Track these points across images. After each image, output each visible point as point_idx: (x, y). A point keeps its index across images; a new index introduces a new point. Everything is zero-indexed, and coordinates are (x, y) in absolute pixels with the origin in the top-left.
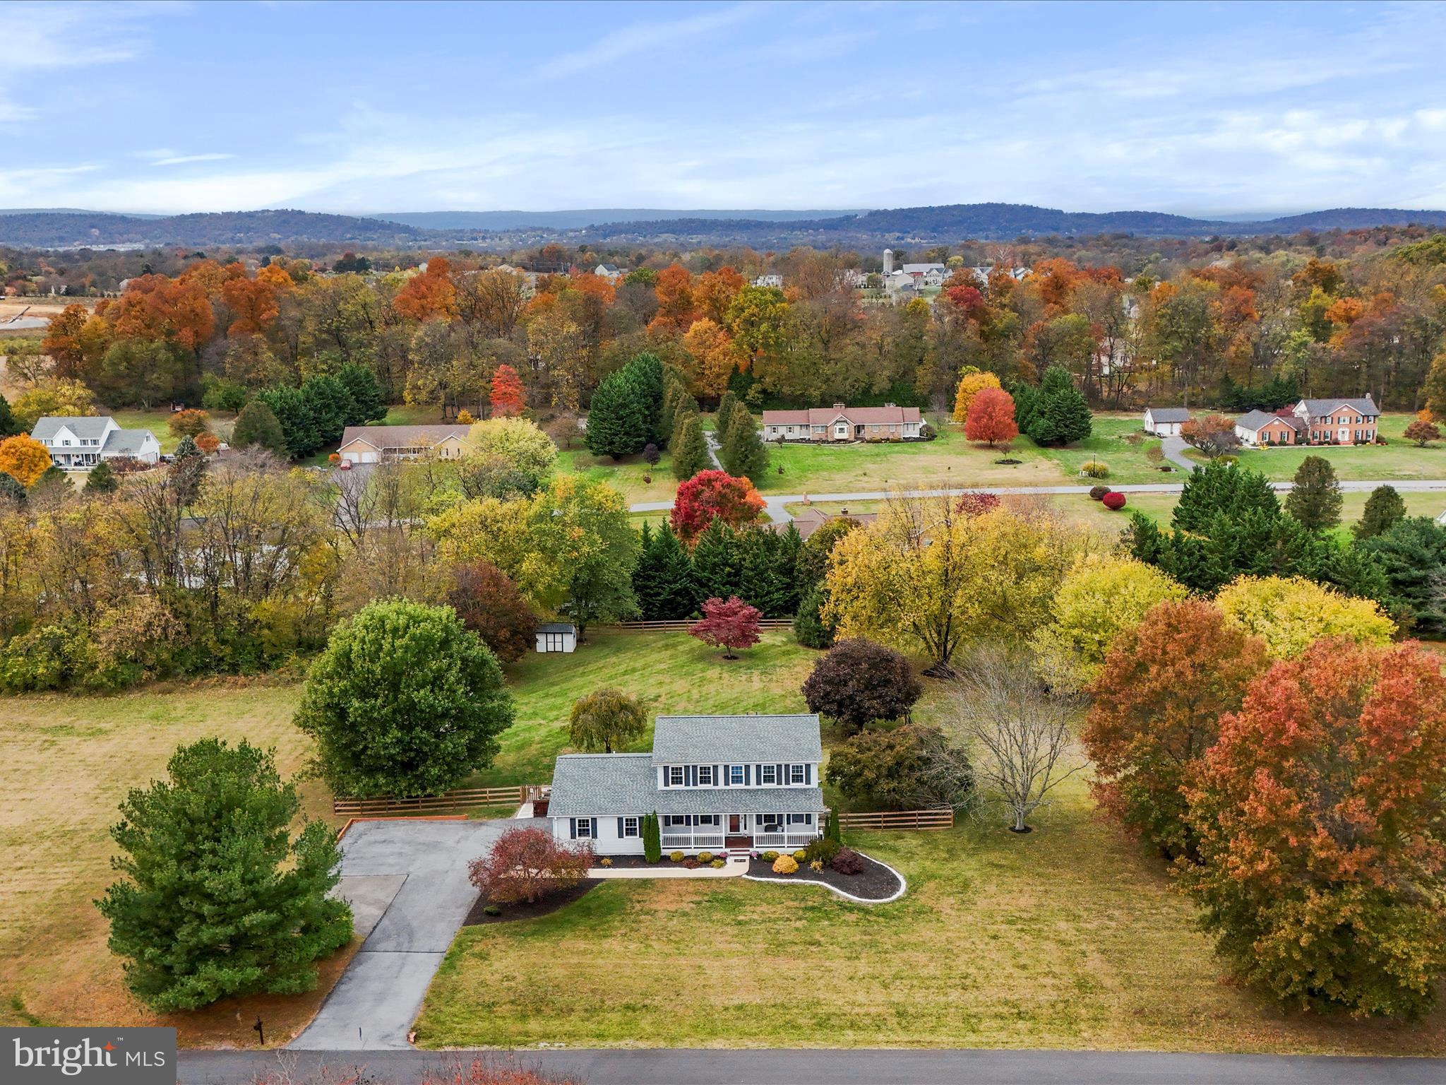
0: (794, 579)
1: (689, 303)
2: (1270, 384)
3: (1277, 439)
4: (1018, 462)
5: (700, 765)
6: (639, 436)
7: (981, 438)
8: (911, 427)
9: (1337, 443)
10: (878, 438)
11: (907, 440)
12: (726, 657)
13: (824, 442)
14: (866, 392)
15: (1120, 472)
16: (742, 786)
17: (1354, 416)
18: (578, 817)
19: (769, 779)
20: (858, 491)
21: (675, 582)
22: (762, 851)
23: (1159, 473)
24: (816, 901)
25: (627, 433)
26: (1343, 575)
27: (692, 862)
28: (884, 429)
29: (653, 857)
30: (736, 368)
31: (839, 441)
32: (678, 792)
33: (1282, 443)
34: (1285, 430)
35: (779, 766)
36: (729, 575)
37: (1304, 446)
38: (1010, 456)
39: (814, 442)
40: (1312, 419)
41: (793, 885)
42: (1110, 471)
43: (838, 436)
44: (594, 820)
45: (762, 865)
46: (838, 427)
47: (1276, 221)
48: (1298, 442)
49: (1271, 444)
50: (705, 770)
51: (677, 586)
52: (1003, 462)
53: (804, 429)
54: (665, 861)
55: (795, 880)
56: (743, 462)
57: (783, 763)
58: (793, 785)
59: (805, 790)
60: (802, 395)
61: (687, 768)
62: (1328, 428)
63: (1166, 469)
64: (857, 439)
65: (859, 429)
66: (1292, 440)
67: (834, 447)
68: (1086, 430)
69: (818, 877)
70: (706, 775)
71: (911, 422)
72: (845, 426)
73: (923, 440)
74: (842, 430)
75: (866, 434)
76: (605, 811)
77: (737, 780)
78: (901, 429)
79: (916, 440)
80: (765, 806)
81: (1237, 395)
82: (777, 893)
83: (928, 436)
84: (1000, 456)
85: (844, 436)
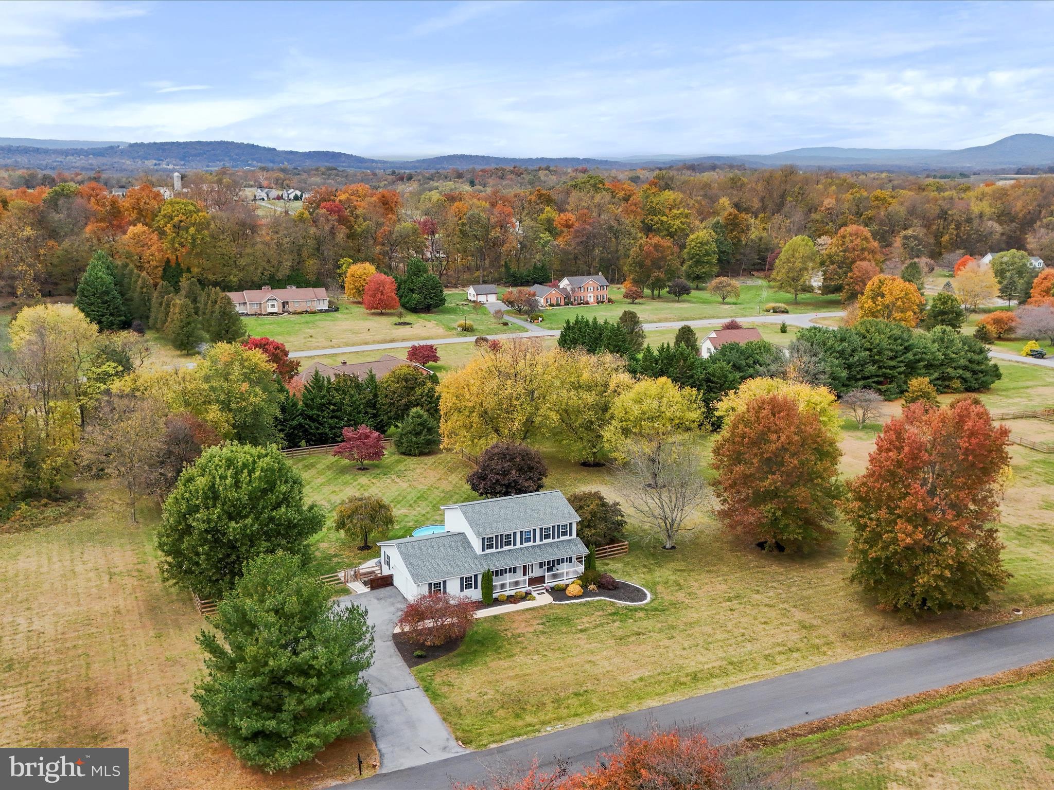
0: (378, 410)
1: (119, 212)
2: (531, 268)
3: (554, 302)
4: (409, 324)
5: (505, 533)
6: (120, 316)
7: (377, 308)
8: (321, 302)
9: (587, 303)
10: (299, 310)
11: (321, 311)
12: (360, 469)
13: (260, 315)
14: (272, 277)
15: (480, 327)
16: (531, 544)
17: (596, 286)
18: (434, 581)
19: (547, 537)
20: (315, 349)
21: (292, 420)
22: (552, 585)
23: (501, 326)
24: (611, 610)
25: (111, 314)
26: (719, 378)
27: (511, 599)
28: (304, 304)
29: (489, 601)
30: (168, 261)
31: (272, 314)
32: (492, 554)
33: (558, 305)
34: (559, 296)
35: (554, 527)
36: (333, 411)
37: (570, 306)
38: (402, 320)
39: (252, 315)
40: (573, 290)
41: (588, 602)
42: (475, 327)
43: (270, 310)
44: (445, 582)
45: (558, 593)
46: (270, 303)
47: (418, 161)
48: (567, 304)
49: (551, 305)
50: (508, 536)
51: (295, 423)
52: (400, 324)
53: (242, 306)
54: (497, 602)
55: (585, 599)
56: (227, 332)
57: (556, 524)
58: (562, 538)
59: (570, 540)
60: (223, 281)
61: (497, 536)
62: (582, 294)
63: (506, 324)
64: (284, 312)
65: (285, 304)
66: (563, 303)
67: (270, 318)
68: (443, 301)
69: (596, 595)
70: (507, 540)
71: (318, 298)
72: (276, 303)
73: (331, 311)
74: (273, 306)
75: (290, 308)
76: (452, 574)
77: (528, 540)
78: (316, 303)
79: (326, 311)
80: (552, 554)
81: (513, 276)
82: (584, 609)
83: (333, 308)
84: (396, 319)
85: (275, 310)
